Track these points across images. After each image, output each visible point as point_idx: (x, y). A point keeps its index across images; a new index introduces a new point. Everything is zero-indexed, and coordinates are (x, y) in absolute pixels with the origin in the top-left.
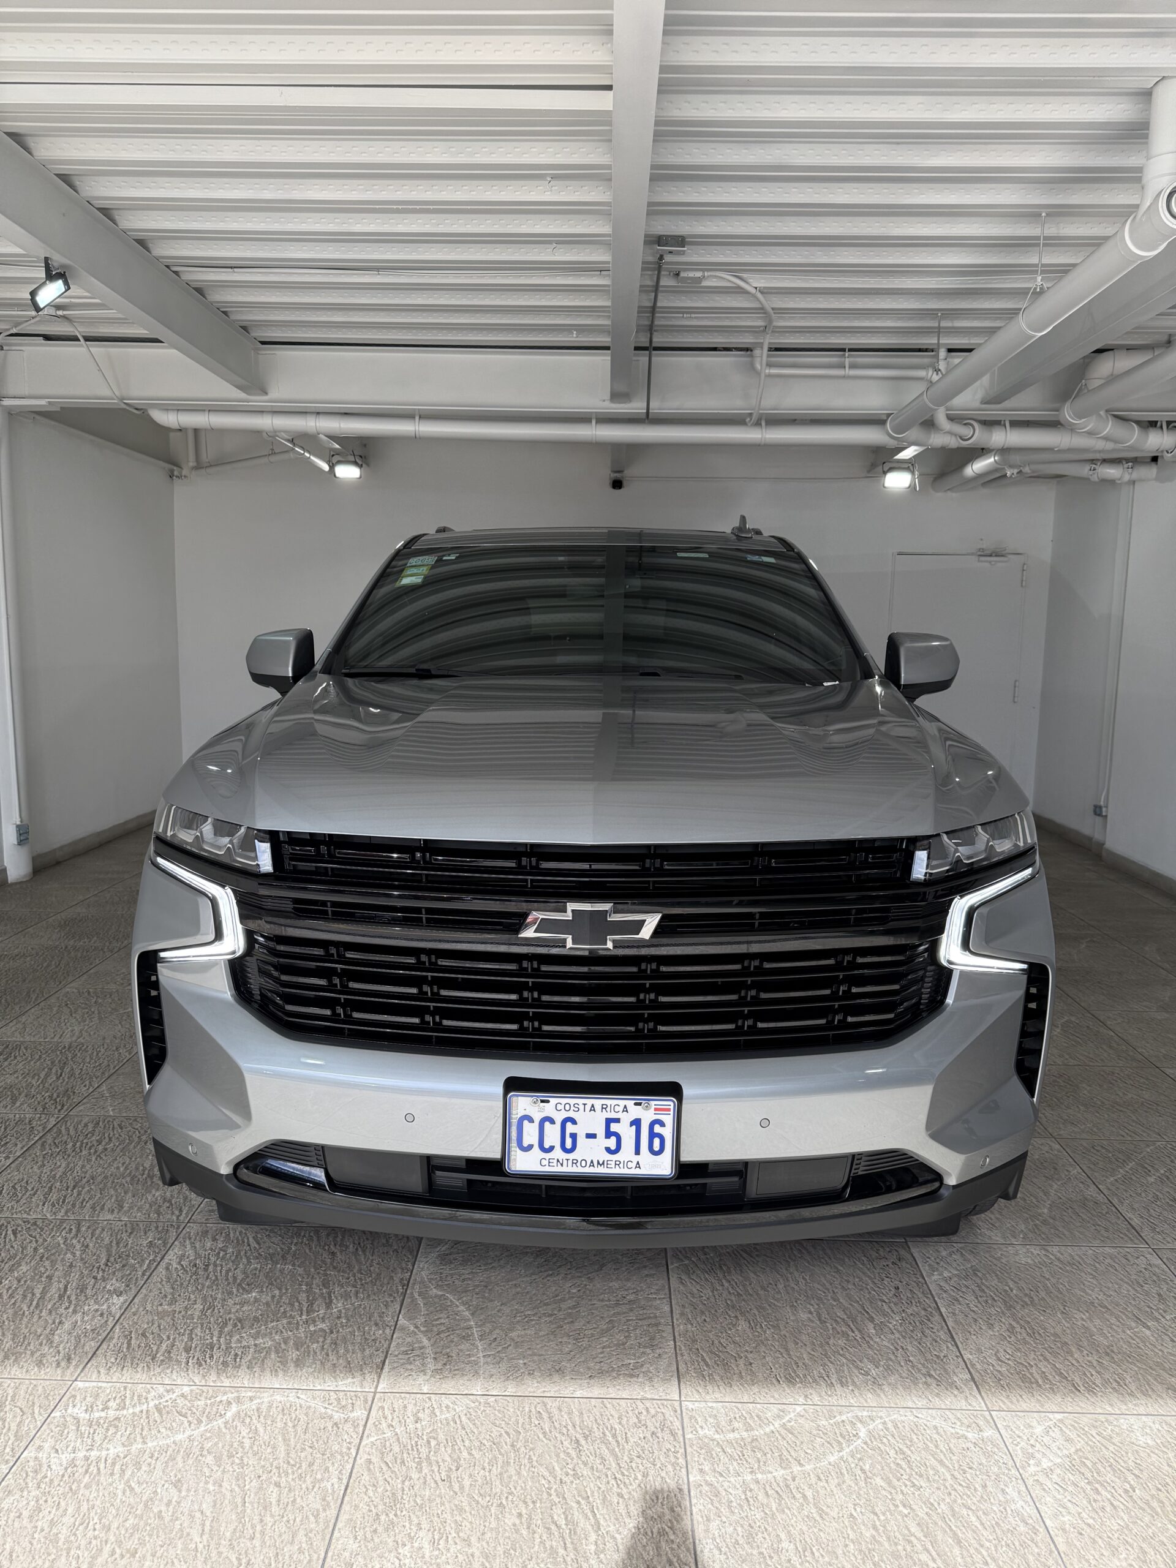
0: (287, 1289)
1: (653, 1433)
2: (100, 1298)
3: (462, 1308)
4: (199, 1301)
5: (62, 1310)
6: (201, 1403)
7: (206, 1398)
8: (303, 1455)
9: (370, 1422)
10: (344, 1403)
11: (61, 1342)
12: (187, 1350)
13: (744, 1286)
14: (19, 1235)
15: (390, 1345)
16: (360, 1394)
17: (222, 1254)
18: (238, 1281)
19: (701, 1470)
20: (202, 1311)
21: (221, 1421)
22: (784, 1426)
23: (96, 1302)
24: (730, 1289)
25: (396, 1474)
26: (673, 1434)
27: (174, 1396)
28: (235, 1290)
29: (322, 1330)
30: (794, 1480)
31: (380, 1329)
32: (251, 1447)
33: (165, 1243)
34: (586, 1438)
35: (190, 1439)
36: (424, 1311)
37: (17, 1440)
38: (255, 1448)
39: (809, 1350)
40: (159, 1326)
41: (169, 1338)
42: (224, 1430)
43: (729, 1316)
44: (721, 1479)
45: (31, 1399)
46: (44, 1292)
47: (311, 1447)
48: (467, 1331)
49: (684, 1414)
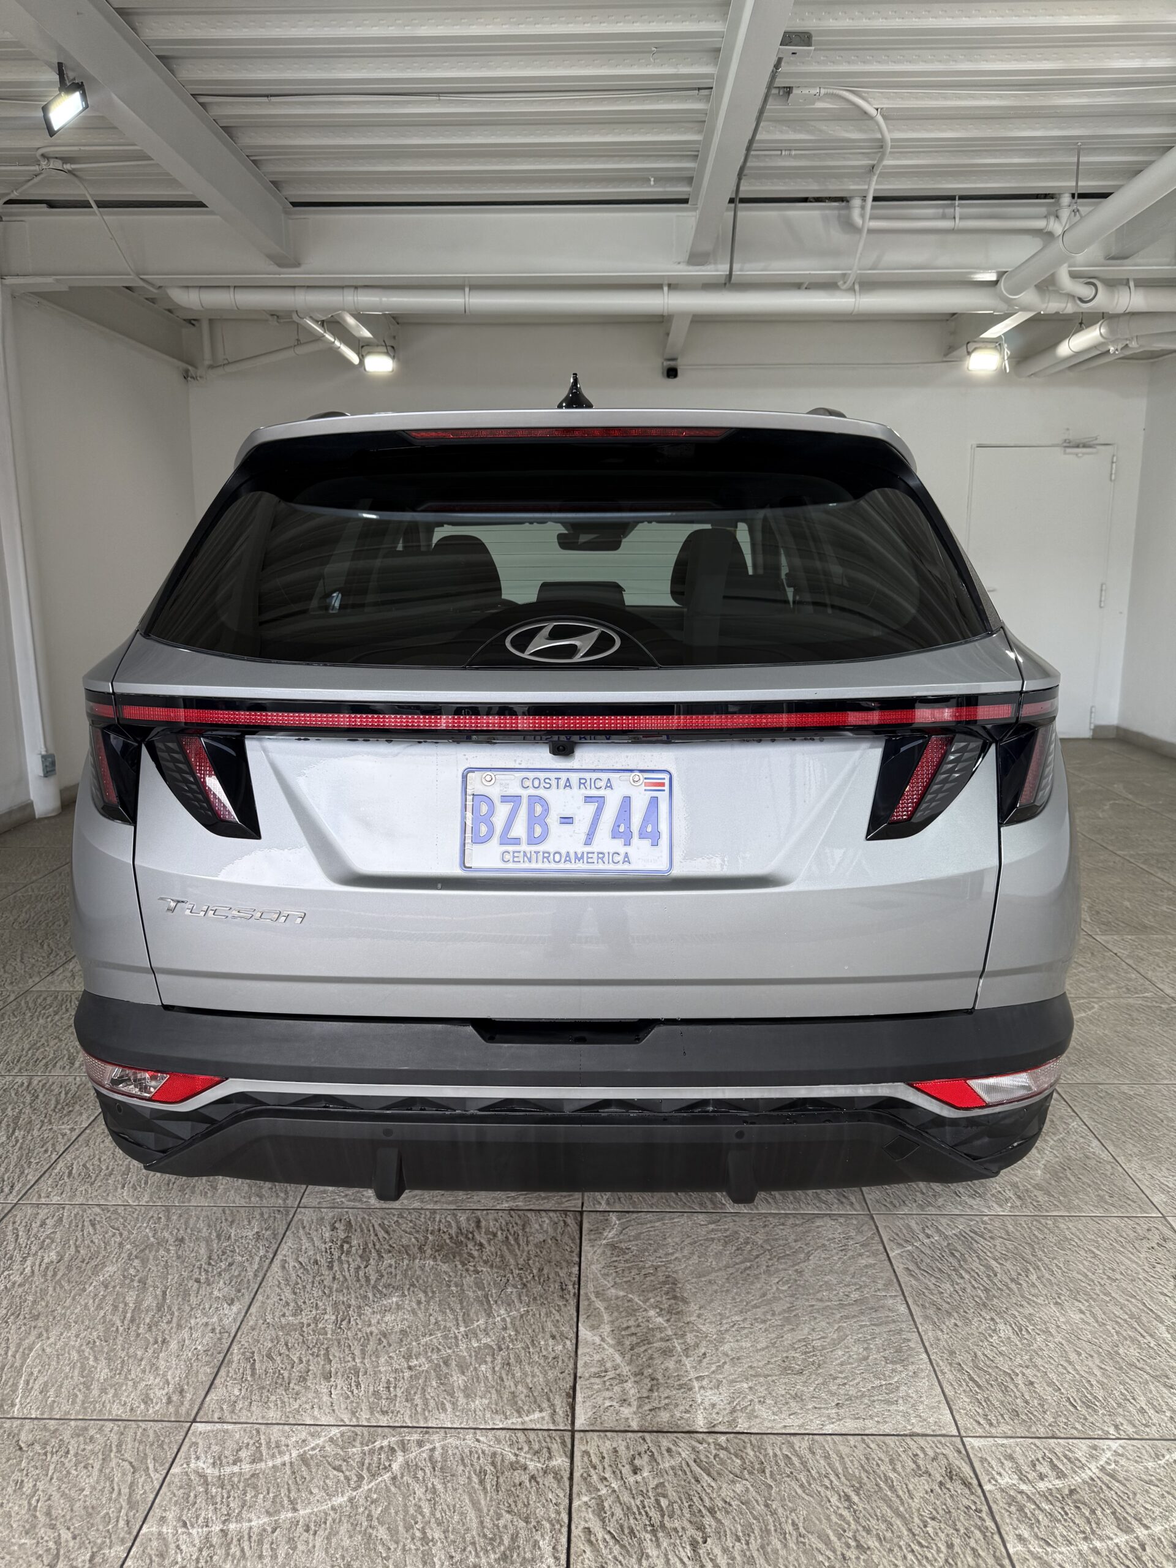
0: (433, 1292)
1: (941, 1484)
2: (207, 1306)
3: (652, 1313)
4: (329, 1309)
5: (164, 1325)
6: (355, 1450)
7: (362, 1444)
8: (501, 1523)
9: (577, 1475)
10: (536, 1447)
11: (169, 1368)
12: (327, 1376)
13: (988, 1276)
14: (98, 1227)
15: (576, 1364)
16: (554, 1434)
17: (346, 1246)
18: (372, 1282)
19: (1020, 1538)
20: (336, 1322)
21: (387, 1476)
22: (1102, 1469)
23: (205, 1314)
24: (974, 1282)
25: (628, 1551)
26: (966, 1484)
27: (320, 1441)
28: (370, 1295)
29: (487, 1346)
30: (1144, 1550)
31: (559, 1344)
32: (433, 1514)
33: (275, 1235)
34: (857, 1492)
35: (351, 1500)
36: (606, 1317)
37: (131, 1508)
38: (438, 1515)
39: (1097, 1362)
40: (286, 1345)
41: (301, 1361)
43: (984, 1318)
44: (1049, 1549)
45: (141, 1448)
46: (138, 1303)
47: (508, 1512)
48: (668, 1344)
49: (972, 1456)
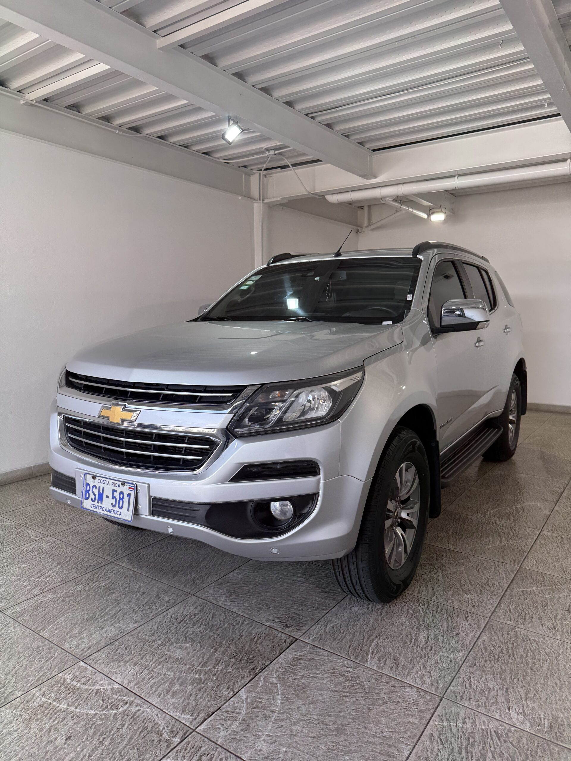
0: (204, 648)
2: (127, 621)
3: (280, 696)
4: (162, 640)
5: (108, 622)
6: (116, 696)
7: (120, 695)
9: (176, 749)
10: (174, 729)
11: (95, 638)
12: (136, 664)
15: (224, 704)
16: (186, 728)
17: (193, 617)
18: (187, 635)
20: (159, 645)
21: (115, 711)
23: (124, 623)
27: (109, 687)
28: (181, 639)
29: (201, 679)
31: (228, 691)
32: (113, 735)
35: (95, 714)
36: (258, 690)
37: (37, 681)
40: (136, 646)
41: (134, 654)
42: (111, 718)
45: (59, 662)
46: (110, 610)
47: (138, 749)
48: (270, 713)
